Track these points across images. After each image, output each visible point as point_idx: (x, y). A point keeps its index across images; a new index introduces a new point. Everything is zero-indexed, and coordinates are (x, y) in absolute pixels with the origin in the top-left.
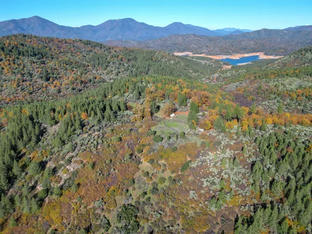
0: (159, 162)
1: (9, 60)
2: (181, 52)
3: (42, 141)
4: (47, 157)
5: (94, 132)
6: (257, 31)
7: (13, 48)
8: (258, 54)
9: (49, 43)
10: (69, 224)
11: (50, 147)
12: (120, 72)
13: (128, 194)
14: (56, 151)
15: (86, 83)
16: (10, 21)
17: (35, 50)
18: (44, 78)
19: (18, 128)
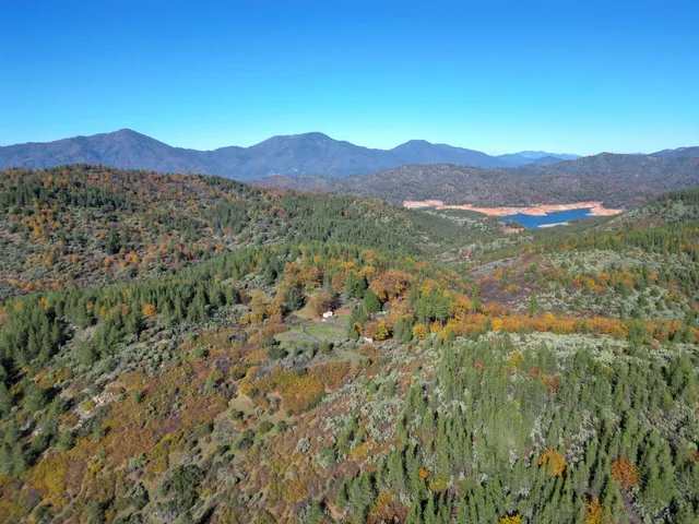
0: (269, 395)
1: (45, 214)
2: (420, 200)
3: (60, 354)
4: (62, 381)
5: (160, 338)
6: (590, 157)
7: (56, 192)
8: (588, 206)
9: (135, 181)
10: (75, 496)
11: (72, 364)
12: (266, 239)
13: (195, 449)
14: (80, 370)
15: (192, 258)
16: (72, 139)
17: (100, 194)
18: (108, 247)
19: (21, 329)
